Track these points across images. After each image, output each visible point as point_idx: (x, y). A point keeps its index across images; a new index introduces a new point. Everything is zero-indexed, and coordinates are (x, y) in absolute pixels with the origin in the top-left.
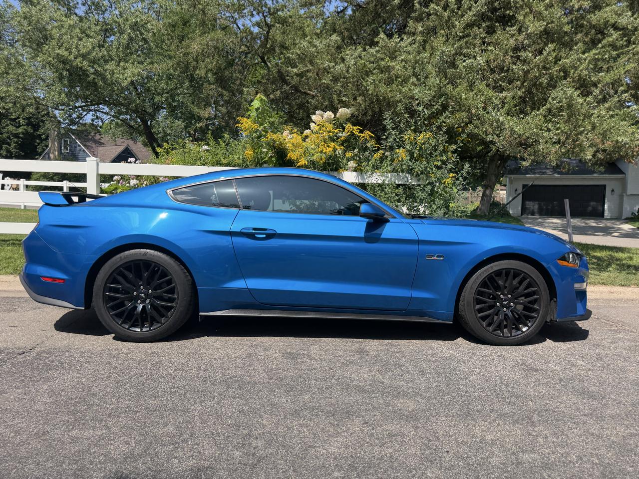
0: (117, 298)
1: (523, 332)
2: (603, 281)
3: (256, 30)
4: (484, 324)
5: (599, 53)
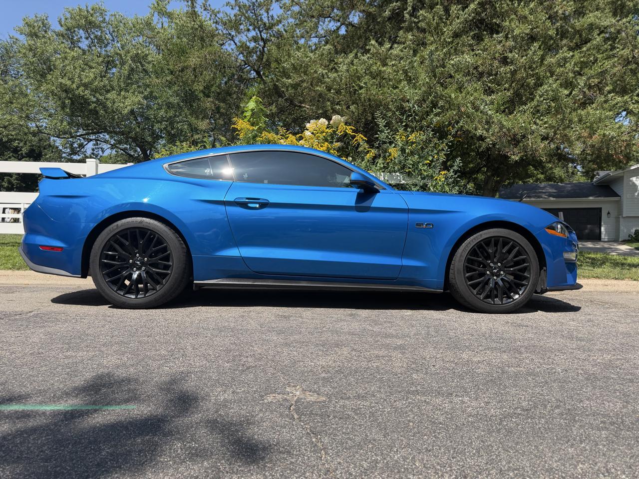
0: (113, 265)
1: (514, 300)
2: (597, 275)
3: (252, 45)
4: (475, 292)
5: (584, 56)
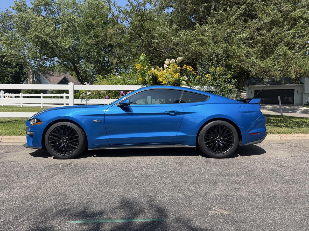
2: (302, 132)
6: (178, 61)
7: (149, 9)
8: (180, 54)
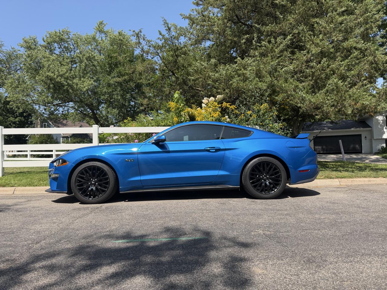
2: (364, 176)
5: (349, 62)
6: (218, 99)
7: (184, 43)
8: (220, 92)
